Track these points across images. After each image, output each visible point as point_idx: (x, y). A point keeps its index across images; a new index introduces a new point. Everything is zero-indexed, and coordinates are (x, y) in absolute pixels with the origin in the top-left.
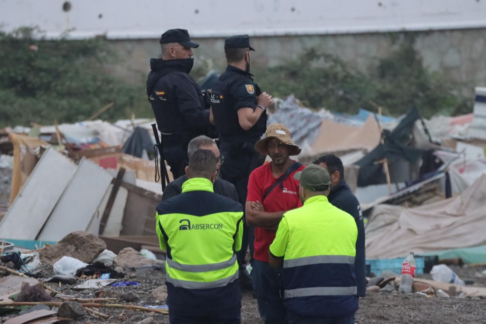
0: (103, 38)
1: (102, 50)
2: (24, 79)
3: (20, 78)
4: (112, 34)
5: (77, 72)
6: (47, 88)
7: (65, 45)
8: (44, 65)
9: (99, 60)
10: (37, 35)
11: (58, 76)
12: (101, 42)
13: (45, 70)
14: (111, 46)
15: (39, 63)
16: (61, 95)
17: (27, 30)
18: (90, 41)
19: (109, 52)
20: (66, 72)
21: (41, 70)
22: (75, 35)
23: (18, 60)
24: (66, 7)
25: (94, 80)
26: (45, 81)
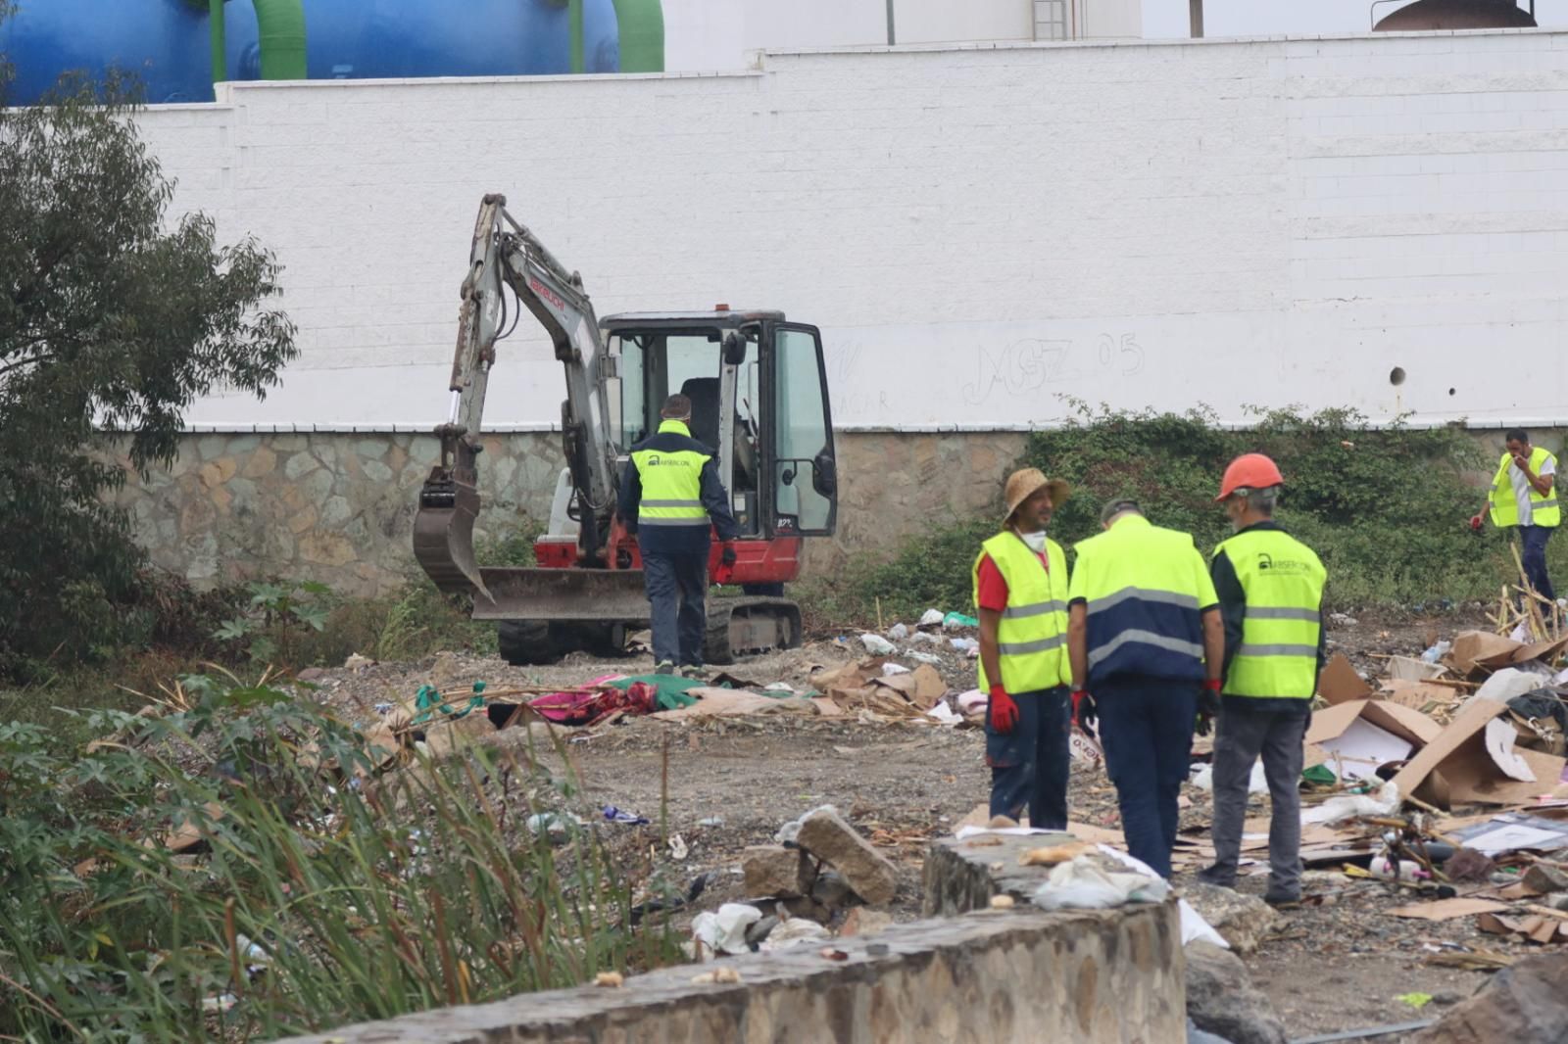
0: (1461, 426)
1: (1456, 448)
2: (1332, 495)
3: (1326, 493)
4: (1474, 421)
5: (1419, 483)
6: (1370, 510)
7: (1399, 439)
8: (1365, 471)
9: (1452, 462)
10: (1352, 423)
11: (1387, 489)
12: (1457, 434)
13: (1366, 481)
14: (1474, 440)
15: (1353, 469)
16: (1396, 522)
17: (1336, 415)
18: (1439, 432)
19: (1469, 450)
20: (1399, 482)
21: (1359, 479)
22: (1413, 423)
23: (1322, 463)
24: (1396, 376)
25: (1448, 496)
26: (1367, 497)
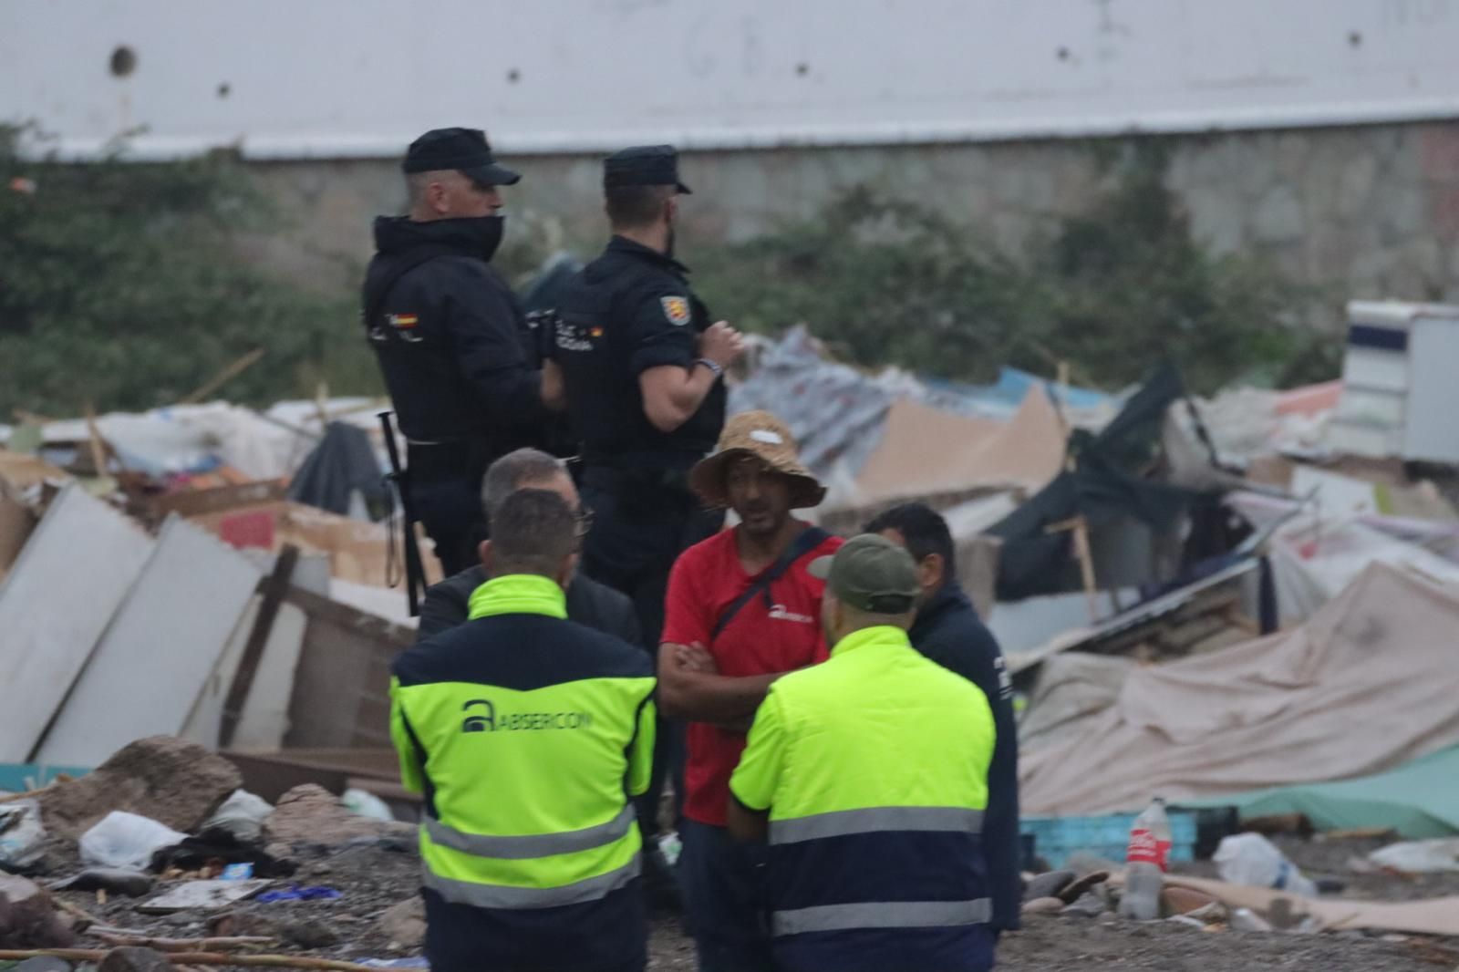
0: (231, 157)
1: (228, 193)
4: (259, 144)
5: (153, 258)
6: (63, 306)
7: (118, 178)
8: (54, 236)
10: (31, 148)
11: (93, 267)
12: (226, 170)
13: (56, 254)
14: (257, 181)
15: (37, 231)
16: (107, 328)
18: (193, 165)
19: (249, 198)
20: (118, 257)
21: (45, 251)
22: (146, 147)
24: (122, 62)
25: (206, 280)
26: (57, 284)
